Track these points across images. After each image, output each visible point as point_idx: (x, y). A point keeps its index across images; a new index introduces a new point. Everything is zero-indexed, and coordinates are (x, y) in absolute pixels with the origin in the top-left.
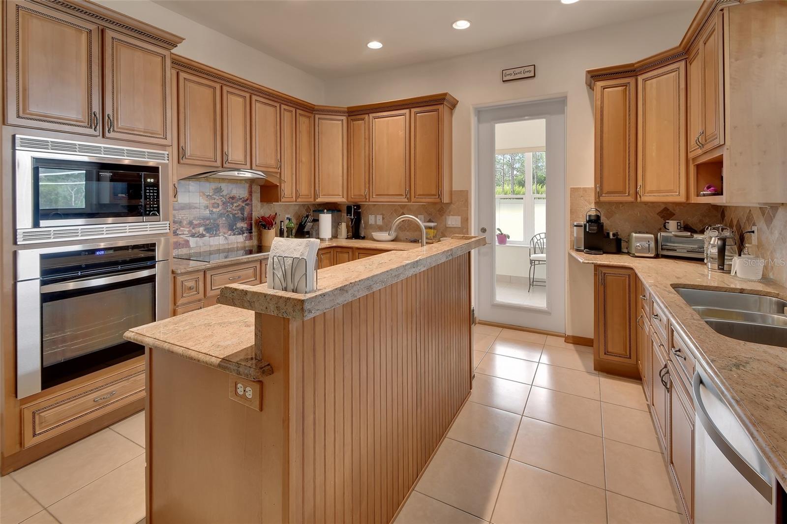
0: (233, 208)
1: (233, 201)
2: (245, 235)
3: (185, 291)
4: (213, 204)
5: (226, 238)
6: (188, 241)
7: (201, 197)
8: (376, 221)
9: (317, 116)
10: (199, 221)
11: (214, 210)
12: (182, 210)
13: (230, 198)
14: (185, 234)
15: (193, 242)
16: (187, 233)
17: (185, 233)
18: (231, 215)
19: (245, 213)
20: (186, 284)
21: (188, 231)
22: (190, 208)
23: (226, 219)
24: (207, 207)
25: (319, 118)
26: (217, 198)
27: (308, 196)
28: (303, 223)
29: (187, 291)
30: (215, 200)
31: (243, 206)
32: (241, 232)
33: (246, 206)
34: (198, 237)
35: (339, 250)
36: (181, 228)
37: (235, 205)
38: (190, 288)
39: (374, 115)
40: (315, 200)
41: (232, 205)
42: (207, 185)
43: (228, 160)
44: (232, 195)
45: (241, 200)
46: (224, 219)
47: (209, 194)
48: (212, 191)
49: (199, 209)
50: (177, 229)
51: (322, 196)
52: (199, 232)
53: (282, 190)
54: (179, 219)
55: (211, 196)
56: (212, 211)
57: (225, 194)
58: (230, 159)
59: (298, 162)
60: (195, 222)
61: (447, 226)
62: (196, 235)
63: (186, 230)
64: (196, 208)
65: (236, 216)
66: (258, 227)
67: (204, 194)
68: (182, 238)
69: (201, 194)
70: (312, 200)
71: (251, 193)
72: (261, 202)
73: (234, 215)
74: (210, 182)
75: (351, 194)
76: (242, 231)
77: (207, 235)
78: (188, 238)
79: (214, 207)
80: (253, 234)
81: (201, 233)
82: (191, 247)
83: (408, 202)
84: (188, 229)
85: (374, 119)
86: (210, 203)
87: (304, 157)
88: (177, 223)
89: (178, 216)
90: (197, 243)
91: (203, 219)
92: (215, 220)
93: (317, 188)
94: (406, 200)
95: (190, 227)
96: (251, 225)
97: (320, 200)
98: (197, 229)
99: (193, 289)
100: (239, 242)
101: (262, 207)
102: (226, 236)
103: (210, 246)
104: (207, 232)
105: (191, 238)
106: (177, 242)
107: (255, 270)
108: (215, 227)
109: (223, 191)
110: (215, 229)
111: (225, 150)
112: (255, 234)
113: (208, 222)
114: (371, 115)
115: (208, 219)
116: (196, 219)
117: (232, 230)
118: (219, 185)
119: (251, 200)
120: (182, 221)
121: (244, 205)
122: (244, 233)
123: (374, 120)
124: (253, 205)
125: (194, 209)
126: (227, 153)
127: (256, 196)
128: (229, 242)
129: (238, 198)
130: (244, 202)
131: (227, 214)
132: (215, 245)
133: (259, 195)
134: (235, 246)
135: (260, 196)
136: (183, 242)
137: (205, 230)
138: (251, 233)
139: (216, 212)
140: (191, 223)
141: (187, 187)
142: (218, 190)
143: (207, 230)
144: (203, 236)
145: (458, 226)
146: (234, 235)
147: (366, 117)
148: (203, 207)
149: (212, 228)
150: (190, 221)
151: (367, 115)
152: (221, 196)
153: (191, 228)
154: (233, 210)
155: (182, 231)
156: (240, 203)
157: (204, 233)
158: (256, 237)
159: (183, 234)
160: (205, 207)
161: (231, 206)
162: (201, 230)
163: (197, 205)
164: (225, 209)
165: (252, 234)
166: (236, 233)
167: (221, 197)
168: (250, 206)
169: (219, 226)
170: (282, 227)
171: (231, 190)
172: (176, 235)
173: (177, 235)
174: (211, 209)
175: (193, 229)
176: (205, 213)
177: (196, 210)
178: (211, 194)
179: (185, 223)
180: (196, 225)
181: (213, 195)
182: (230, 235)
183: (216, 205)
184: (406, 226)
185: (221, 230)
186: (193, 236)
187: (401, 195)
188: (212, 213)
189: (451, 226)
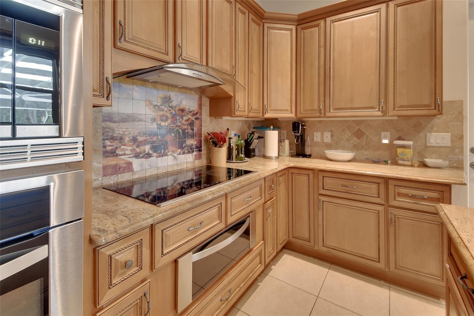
0: (183, 121)
1: (183, 114)
2: (195, 153)
3: (116, 273)
4: (162, 116)
5: (175, 158)
6: (130, 164)
7: (147, 108)
8: (322, 139)
9: (266, 25)
10: (144, 138)
11: (163, 124)
12: (124, 122)
13: (180, 110)
14: (128, 155)
15: (136, 164)
16: (130, 152)
17: (127, 152)
18: (181, 131)
19: (195, 128)
20: (117, 258)
21: (130, 150)
22: (134, 120)
23: (175, 134)
24: (154, 120)
25: (268, 27)
26: (166, 109)
27: (258, 111)
28: (249, 140)
29: (120, 271)
30: (164, 112)
31: (193, 121)
32: (191, 151)
33: (196, 121)
34: (143, 157)
35: (295, 171)
36: (122, 147)
37: (185, 118)
38: (126, 265)
39: (333, 18)
40: (263, 115)
41: (182, 118)
42: (155, 92)
43: (181, 55)
44: (182, 106)
45: (191, 113)
46: (173, 135)
47: (156, 103)
48: (160, 101)
49: (145, 121)
50: (117, 148)
51: (270, 111)
52: (144, 151)
53: (236, 102)
54: (119, 134)
55: (159, 107)
56: (160, 125)
57: (174, 105)
58: (184, 55)
59: (250, 72)
60: (140, 139)
61: (428, 144)
62: (141, 155)
63: (128, 149)
64: (142, 121)
65: (186, 131)
66: (207, 144)
67: (151, 103)
68: (123, 160)
69: (148, 103)
70: (261, 115)
71: (200, 106)
72: (210, 116)
73: (184, 131)
74: (158, 89)
75: (301, 109)
76: (191, 149)
77: (155, 154)
78: (130, 160)
79: (162, 120)
80: (203, 152)
81: (147, 152)
82: (135, 171)
83: (383, 116)
84: (130, 148)
85: (333, 22)
86: (157, 115)
87: (255, 68)
88: (116, 140)
89: (119, 131)
90: (141, 165)
91: (150, 135)
92: (163, 136)
93: (265, 103)
94: (380, 113)
95: (134, 144)
96: (201, 141)
97: (268, 115)
98: (142, 148)
99: (130, 266)
100: (189, 162)
101: (211, 122)
102: (175, 155)
103: (158, 168)
104: (155, 151)
105: (134, 159)
106: (116, 165)
107: (220, 209)
108: (163, 145)
109: (172, 101)
110: (163, 147)
111: (179, 41)
112: (204, 152)
113: (155, 139)
114: (328, 20)
115: (156, 135)
116: (141, 134)
117: (181, 147)
118: (169, 94)
119: (201, 114)
120: (123, 137)
121: (193, 119)
122: (193, 152)
123: (332, 25)
124: (202, 119)
125: (139, 121)
126: (180, 45)
127: (206, 110)
128: (179, 162)
129: (188, 110)
130: (194, 116)
131: (177, 128)
132: (164, 167)
133: (208, 108)
134: (185, 166)
135: (209, 110)
136: (125, 165)
137: (152, 148)
138: (200, 151)
139: (165, 126)
140: (134, 140)
141: (131, 92)
142: (167, 100)
143: (155, 148)
144: (149, 156)
145: (446, 145)
146: (184, 153)
147: (322, 22)
148: (149, 120)
149: (160, 146)
150: (133, 137)
151: (323, 20)
152: (171, 107)
153: (135, 147)
154: (183, 124)
155: (123, 150)
156: (189, 116)
157: (151, 152)
158: (205, 156)
159: (125, 154)
160: (152, 120)
161: (181, 120)
162: (147, 148)
163: (143, 117)
164: (174, 123)
165: (201, 153)
166: (186, 151)
167: (170, 109)
168: (199, 120)
169: (167, 143)
170: (232, 145)
171: (181, 102)
172: (114, 156)
173: (117, 155)
174: (159, 122)
175: (137, 147)
176: (152, 127)
177: (141, 122)
178: (159, 104)
179: (127, 139)
180: (141, 142)
181: (161, 105)
182: (179, 154)
183: (164, 118)
184: (363, 144)
185: (170, 148)
186: (137, 156)
187: (373, 108)
188: (160, 127)
189: (434, 144)
